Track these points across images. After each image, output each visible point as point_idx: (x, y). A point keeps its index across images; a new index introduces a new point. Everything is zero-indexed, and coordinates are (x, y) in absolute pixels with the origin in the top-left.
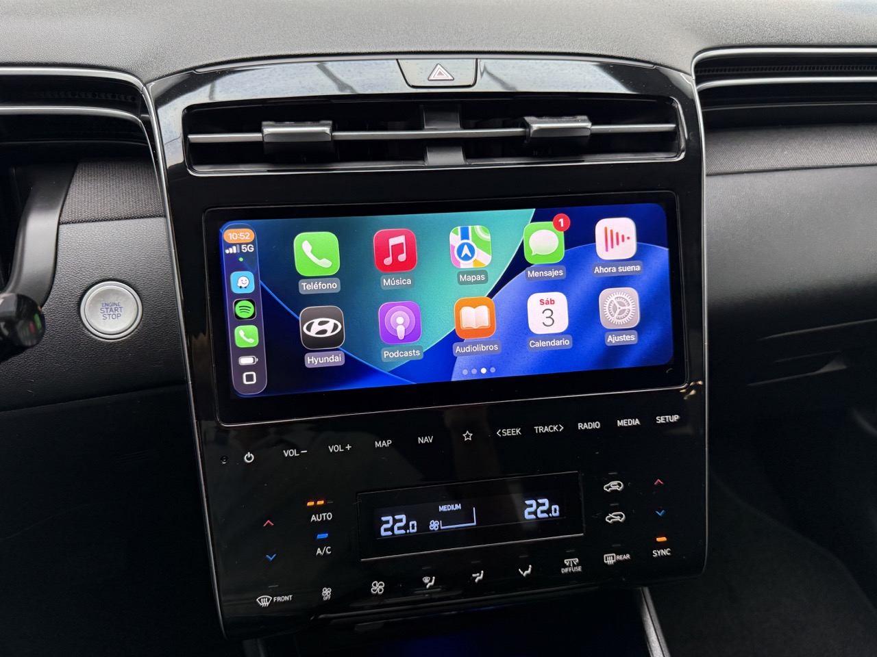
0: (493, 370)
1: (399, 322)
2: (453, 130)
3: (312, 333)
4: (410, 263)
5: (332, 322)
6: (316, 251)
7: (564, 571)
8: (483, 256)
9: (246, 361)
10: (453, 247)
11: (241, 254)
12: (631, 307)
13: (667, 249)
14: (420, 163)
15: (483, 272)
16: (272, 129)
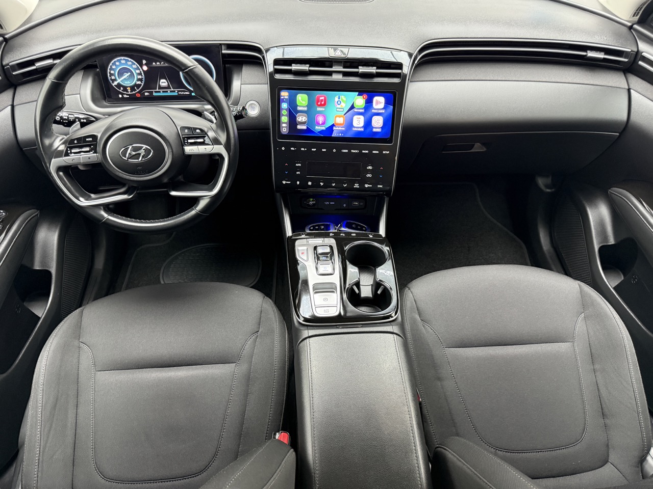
0: (343, 135)
1: (321, 119)
2: (341, 69)
3: (300, 120)
4: (325, 104)
5: (304, 118)
6: (302, 99)
7: (355, 187)
8: (343, 105)
9: (284, 125)
10: (336, 101)
11: (284, 99)
12: (380, 122)
13: (392, 107)
14: (330, 77)
15: (343, 109)
16: (294, 67)
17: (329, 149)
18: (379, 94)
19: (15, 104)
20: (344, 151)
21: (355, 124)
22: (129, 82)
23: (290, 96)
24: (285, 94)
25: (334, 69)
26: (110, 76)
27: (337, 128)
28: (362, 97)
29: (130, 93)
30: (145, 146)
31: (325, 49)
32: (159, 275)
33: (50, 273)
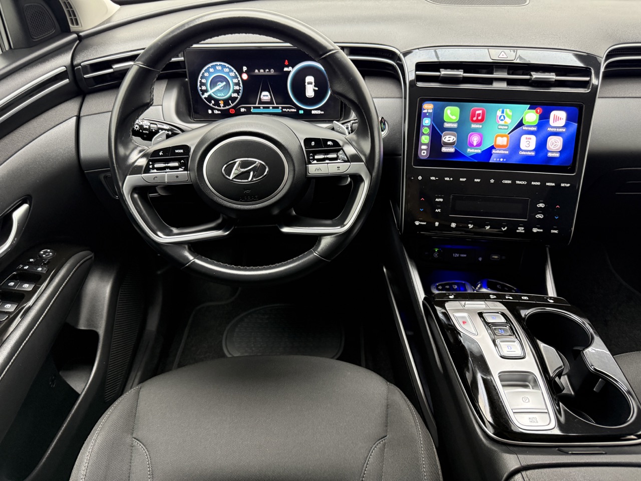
0: (505, 160)
1: (475, 140)
2: (505, 75)
3: (446, 140)
4: (482, 120)
5: (453, 137)
6: (452, 114)
7: (518, 231)
8: (508, 120)
9: (424, 147)
10: (498, 116)
11: (428, 112)
12: (559, 144)
13: (576, 124)
14: (490, 86)
15: (508, 126)
16: (444, 72)
17: (485, 178)
18: (559, 107)
19: (81, 115)
20: (506, 182)
21: (523, 145)
22: (223, 94)
23: (434, 109)
24: (428, 107)
25: (495, 75)
26: (200, 86)
27: (498, 152)
28: (534, 111)
29: (222, 108)
30: (258, 161)
31: (485, 51)
32: (221, 341)
33: (95, 335)
